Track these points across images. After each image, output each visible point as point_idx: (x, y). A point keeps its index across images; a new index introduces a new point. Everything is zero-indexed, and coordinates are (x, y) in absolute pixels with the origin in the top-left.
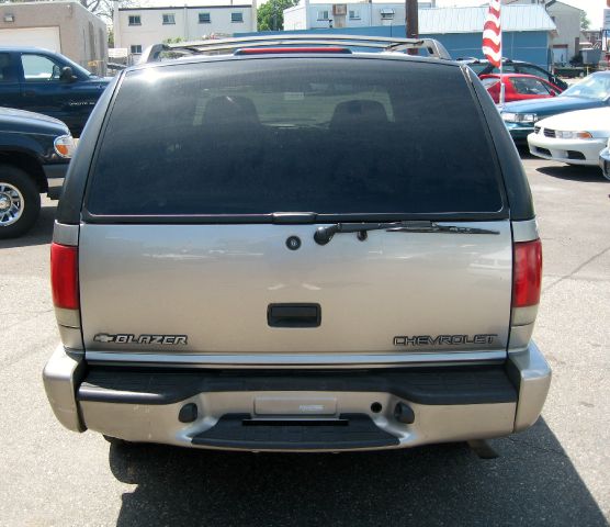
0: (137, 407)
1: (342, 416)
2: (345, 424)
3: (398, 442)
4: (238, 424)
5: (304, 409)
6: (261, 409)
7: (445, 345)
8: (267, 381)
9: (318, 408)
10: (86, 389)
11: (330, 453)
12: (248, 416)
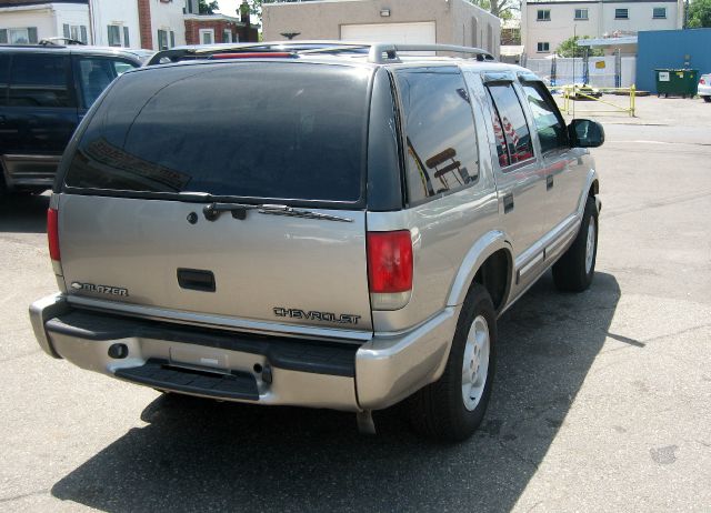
0: (79, 340)
1: (233, 372)
2: (234, 379)
3: (258, 398)
4: (158, 367)
5: (204, 361)
6: (175, 357)
7: (316, 320)
8: (180, 334)
9: (214, 362)
10: (55, 322)
11: (214, 400)
12: (165, 361)
